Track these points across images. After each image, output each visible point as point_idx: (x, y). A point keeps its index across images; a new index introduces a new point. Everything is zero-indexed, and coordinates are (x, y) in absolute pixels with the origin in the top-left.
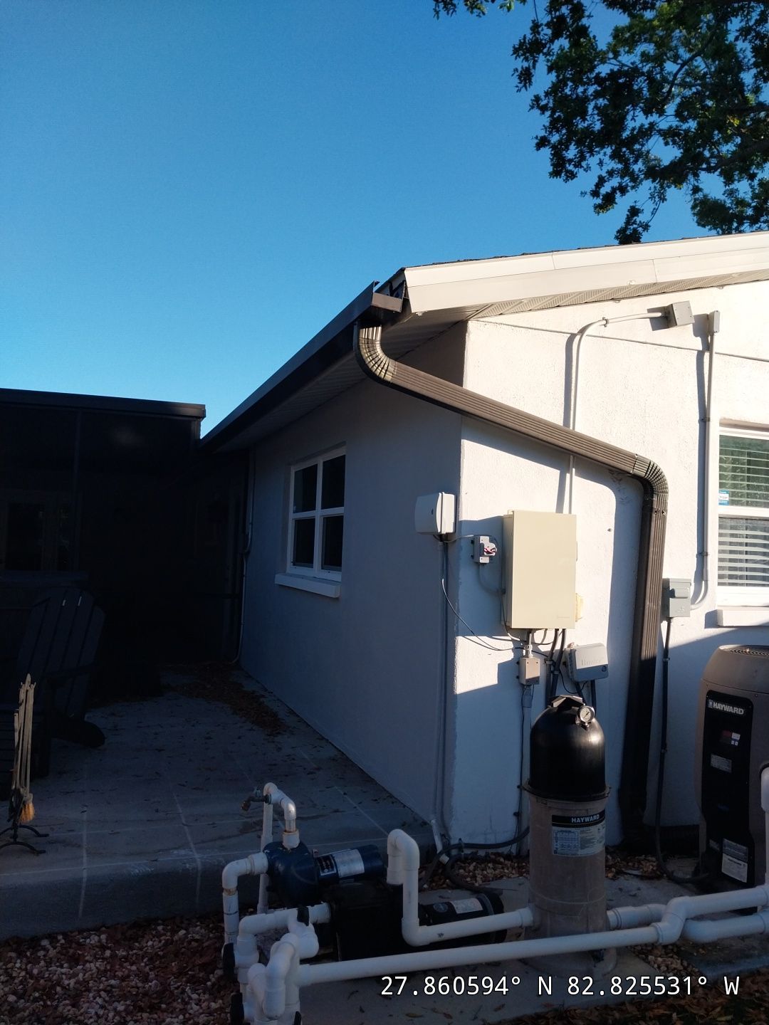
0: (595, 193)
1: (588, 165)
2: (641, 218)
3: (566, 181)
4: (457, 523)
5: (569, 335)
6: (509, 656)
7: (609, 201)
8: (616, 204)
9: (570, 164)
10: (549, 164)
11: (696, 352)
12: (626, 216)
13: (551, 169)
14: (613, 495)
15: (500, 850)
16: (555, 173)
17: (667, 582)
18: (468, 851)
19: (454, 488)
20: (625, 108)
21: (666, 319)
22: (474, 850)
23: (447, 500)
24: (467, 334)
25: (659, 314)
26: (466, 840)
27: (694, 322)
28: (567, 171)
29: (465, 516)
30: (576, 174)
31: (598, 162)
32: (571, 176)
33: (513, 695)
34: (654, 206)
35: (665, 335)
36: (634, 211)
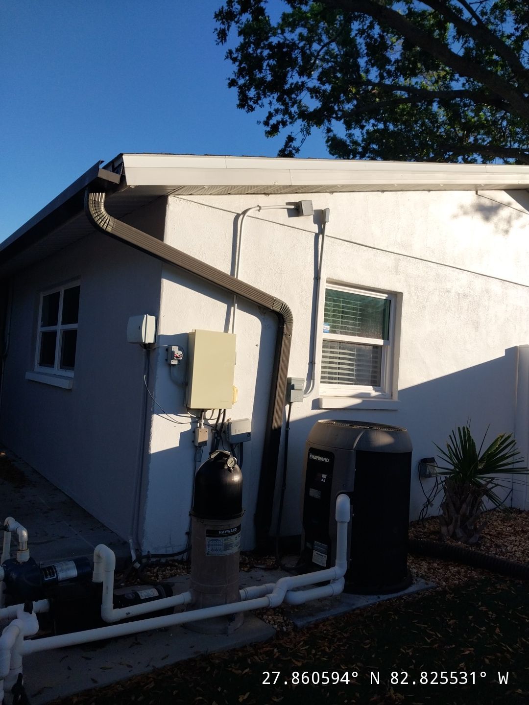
0: (266, 123)
1: (262, 103)
2: (295, 144)
3: (248, 112)
4: (157, 336)
5: (236, 214)
6: (188, 427)
7: (274, 130)
8: (279, 132)
9: (250, 101)
10: (237, 99)
11: (314, 234)
12: (285, 142)
13: (238, 102)
14: (260, 323)
15: (176, 558)
16: (241, 106)
17: (290, 379)
18: (154, 560)
19: (156, 312)
20: (286, 69)
21: (296, 210)
22: (158, 559)
23: (150, 320)
24: (167, 205)
25: (293, 207)
26: (152, 552)
27: (314, 214)
28: (249, 106)
29: (162, 332)
30: (255, 108)
31: (269, 102)
32: (251, 109)
33: (189, 453)
34: (303, 137)
35: (296, 221)
36: (290, 139)
